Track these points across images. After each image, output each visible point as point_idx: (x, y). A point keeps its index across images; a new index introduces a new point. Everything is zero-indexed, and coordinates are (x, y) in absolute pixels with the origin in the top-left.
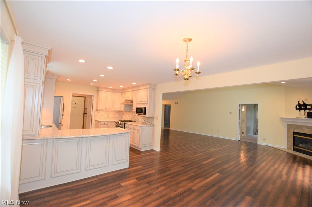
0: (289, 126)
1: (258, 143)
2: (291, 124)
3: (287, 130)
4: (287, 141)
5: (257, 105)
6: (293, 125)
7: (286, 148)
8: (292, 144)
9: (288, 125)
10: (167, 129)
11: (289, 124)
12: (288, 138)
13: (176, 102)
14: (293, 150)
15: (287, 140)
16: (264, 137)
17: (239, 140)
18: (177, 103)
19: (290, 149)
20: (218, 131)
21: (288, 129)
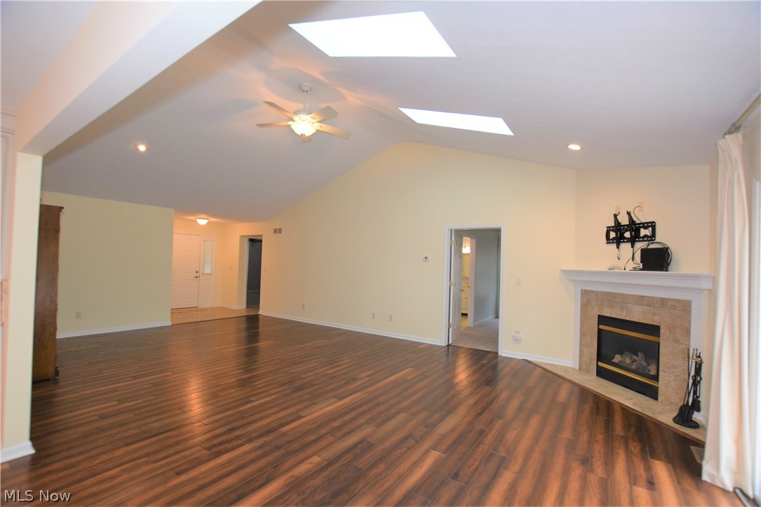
0: (587, 298)
1: (499, 354)
2: (592, 292)
3: (581, 309)
4: (580, 345)
5: (498, 231)
6: (596, 293)
7: (578, 368)
8: (595, 357)
9: (585, 294)
10: (253, 313)
11: (585, 290)
12: (583, 334)
13: (278, 227)
14: (595, 374)
15: (580, 340)
16: (518, 332)
17: (449, 345)
18: (280, 231)
19: (587, 371)
20: (391, 318)
21: (582, 305)
